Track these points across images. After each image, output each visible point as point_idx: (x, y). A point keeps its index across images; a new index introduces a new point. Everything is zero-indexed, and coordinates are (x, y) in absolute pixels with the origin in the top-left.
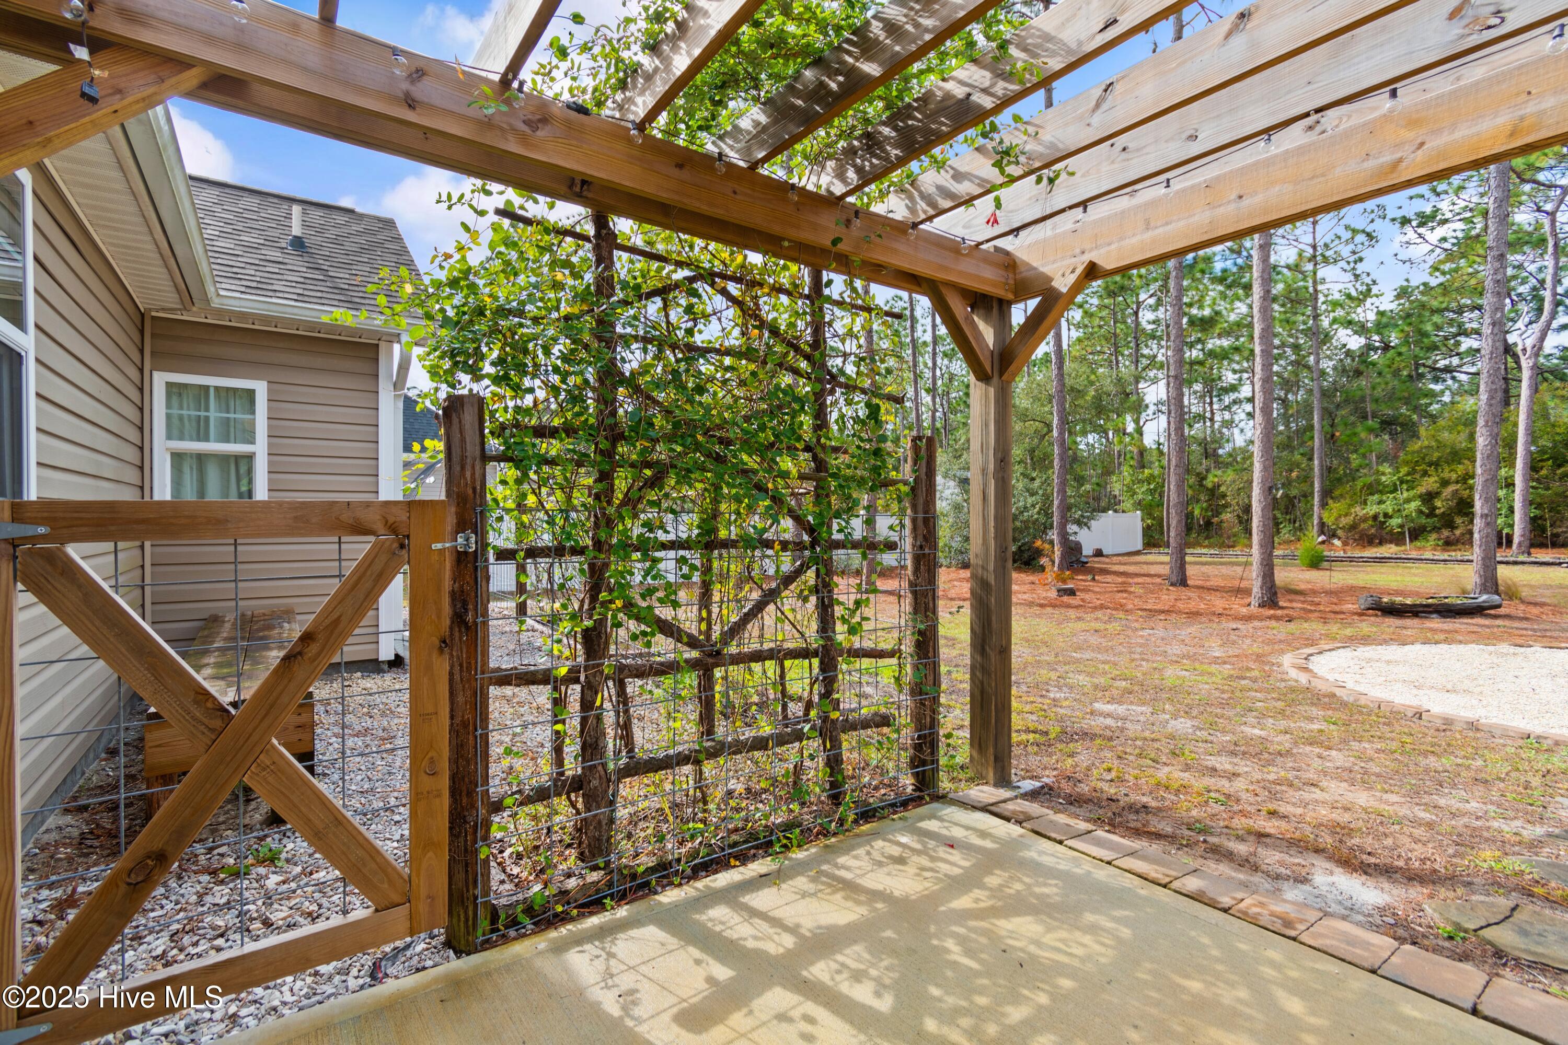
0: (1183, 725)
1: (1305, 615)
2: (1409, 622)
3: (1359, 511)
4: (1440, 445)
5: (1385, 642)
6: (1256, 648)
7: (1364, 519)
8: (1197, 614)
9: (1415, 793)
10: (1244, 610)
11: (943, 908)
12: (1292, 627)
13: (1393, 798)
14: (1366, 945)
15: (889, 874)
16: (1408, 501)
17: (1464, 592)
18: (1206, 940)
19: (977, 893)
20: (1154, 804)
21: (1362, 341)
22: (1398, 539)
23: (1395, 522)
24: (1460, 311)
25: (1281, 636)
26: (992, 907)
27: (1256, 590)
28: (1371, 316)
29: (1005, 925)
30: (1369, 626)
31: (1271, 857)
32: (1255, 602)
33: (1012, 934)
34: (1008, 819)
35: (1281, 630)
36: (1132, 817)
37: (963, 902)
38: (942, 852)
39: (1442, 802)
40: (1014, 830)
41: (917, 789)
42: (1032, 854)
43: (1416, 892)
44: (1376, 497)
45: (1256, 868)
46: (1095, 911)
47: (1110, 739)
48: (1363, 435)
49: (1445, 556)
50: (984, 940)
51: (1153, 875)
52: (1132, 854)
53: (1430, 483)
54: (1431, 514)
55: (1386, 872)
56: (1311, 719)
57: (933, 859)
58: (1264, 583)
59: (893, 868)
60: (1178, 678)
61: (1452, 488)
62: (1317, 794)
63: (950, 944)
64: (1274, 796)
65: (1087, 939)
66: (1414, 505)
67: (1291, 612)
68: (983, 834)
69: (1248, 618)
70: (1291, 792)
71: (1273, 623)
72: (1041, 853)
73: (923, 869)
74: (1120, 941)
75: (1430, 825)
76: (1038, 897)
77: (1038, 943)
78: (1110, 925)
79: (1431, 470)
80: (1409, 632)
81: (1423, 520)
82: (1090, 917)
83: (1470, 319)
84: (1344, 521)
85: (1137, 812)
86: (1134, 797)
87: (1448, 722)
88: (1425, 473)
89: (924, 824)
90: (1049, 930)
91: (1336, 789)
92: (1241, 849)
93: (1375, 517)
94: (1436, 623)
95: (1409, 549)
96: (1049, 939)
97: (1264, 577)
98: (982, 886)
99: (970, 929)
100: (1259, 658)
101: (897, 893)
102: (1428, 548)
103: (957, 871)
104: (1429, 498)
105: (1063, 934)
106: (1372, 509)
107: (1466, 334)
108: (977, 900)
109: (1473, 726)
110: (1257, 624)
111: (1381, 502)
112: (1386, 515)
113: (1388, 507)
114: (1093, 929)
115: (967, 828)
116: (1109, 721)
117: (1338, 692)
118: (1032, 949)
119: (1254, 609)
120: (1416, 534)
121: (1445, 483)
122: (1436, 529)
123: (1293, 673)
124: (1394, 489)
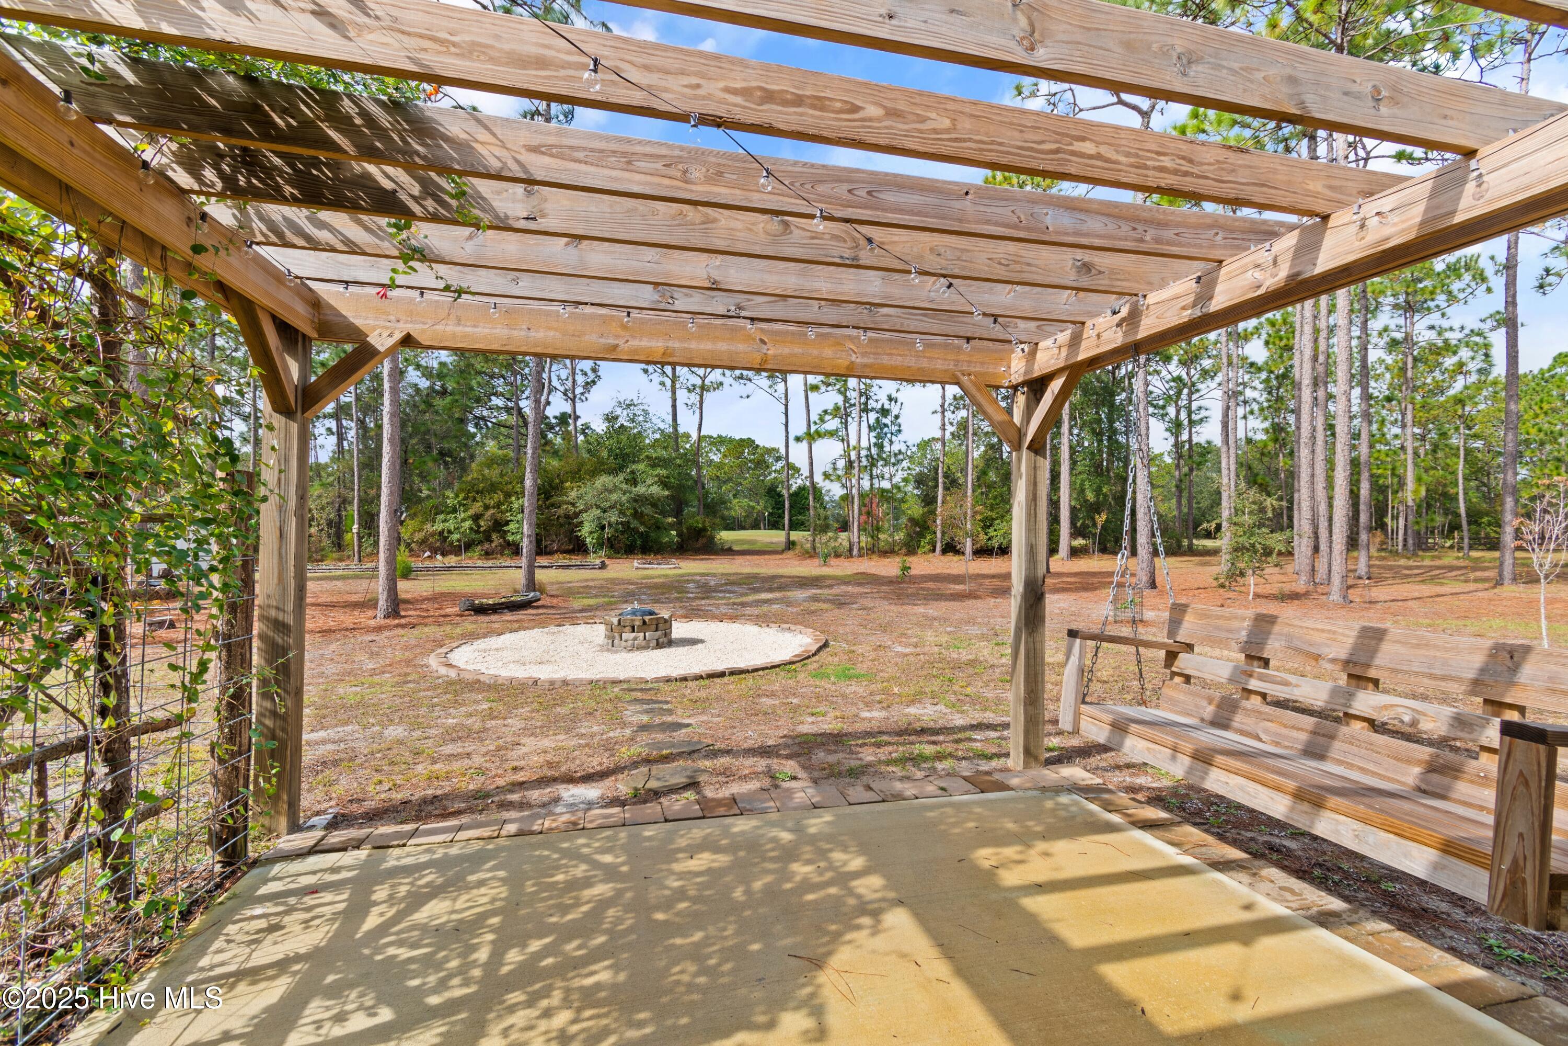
0: (395, 732)
1: (422, 622)
2: (495, 617)
3: (429, 527)
4: (484, 479)
5: (485, 636)
6: (399, 655)
7: (433, 534)
8: (330, 631)
9: (568, 731)
10: (372, 623)
11: (358, 936)
12: (416, 631)
13: (562, 737)
14: (611, 816)
15: (275, 943)
16: (463, 520)
17: (516, 591)
18: (546, 853)
19: (375, 910)
20: (439, 792)
21: (428, 383)
22: (457, 551)
23: (455, 537)
24: (492, 377)
25: (413, 642)
26: (399, 912)
27: (382, 603)
28: (435, 364)
29: (421, 915)
30: (471, 623)
31: (535, 795)
32: (380, 614)
33: (432, 918)
34: (344, 849)
35: (411, 636)
36: (430, 808)
37: (372, 921)
38: (309, 900)
39: (583, 731)
40: (362, 854)
41: (225, 864)
42: (391, 863)
43: (609, 782)
44: (442, 517)
45: (529, 806)
46: (473, 873)
47: (351, 760)
48: (430, 464)
49: (489, 563)
50: (416, 933)
51: (486, 834)
52: (460, 828)
53: (477, 507)
54: (477, 532)
55: (588, 778)
56: (477, 702)
57: (309, 909)
58: (389, 596)
59: (271, 938)
60: (356, 694)
61: (491, 511)
62: (524, 750)
63: (392, 951)
64: (504, 760)
65: (483, 890)
66: (468, 524)
67: (411, 620)
68: (334, 870)
69: (379, 629)
70: (510, 753)
71: (400, 631)
72: (398, 859)
73: (306, 922)
74: (504, 880)
75: (587, 745)
76: (427, 885)
77: (454, 912)
78: (489, 875)
79: (478, 497)
80: (496, 625)
81: (473, 536)
82: (472, 878)
83: (500, 385)
84: (418, 536)
85: (432, 803)
86: (418, 795)
87: (552, 683)
88: (474, 500)
89: (263, 891)
90: (455, 900)
91: (530, 744)
92: (515, 797)
93: (441, 533)
94: (508, 616)
95: (463, 559)
96: (459, 905)
97: (389, 591)
98: (376, 904)
99: (397, 933)
100: (408, 662)
101: (302, 951)
102: (473, 558)
103: (341, 906)
104: (476, 518)
105: (465, 897)
106: (439, 527)
107: (495, 394)
108: (382, 914)
109: (565, 683)
110: (387, 633)
111: (445, 521)
112: (450, 532)
113: (451, 525)
114: (481, 883)
115: (314, 873)
116: (330, 747)
117: (482, 678)
118: (454, 917)
119: (380, 621)
120: (469, 546)
121: (487, 507)
122: (480, 543)
123: (443, 671)
124: (454, 510)
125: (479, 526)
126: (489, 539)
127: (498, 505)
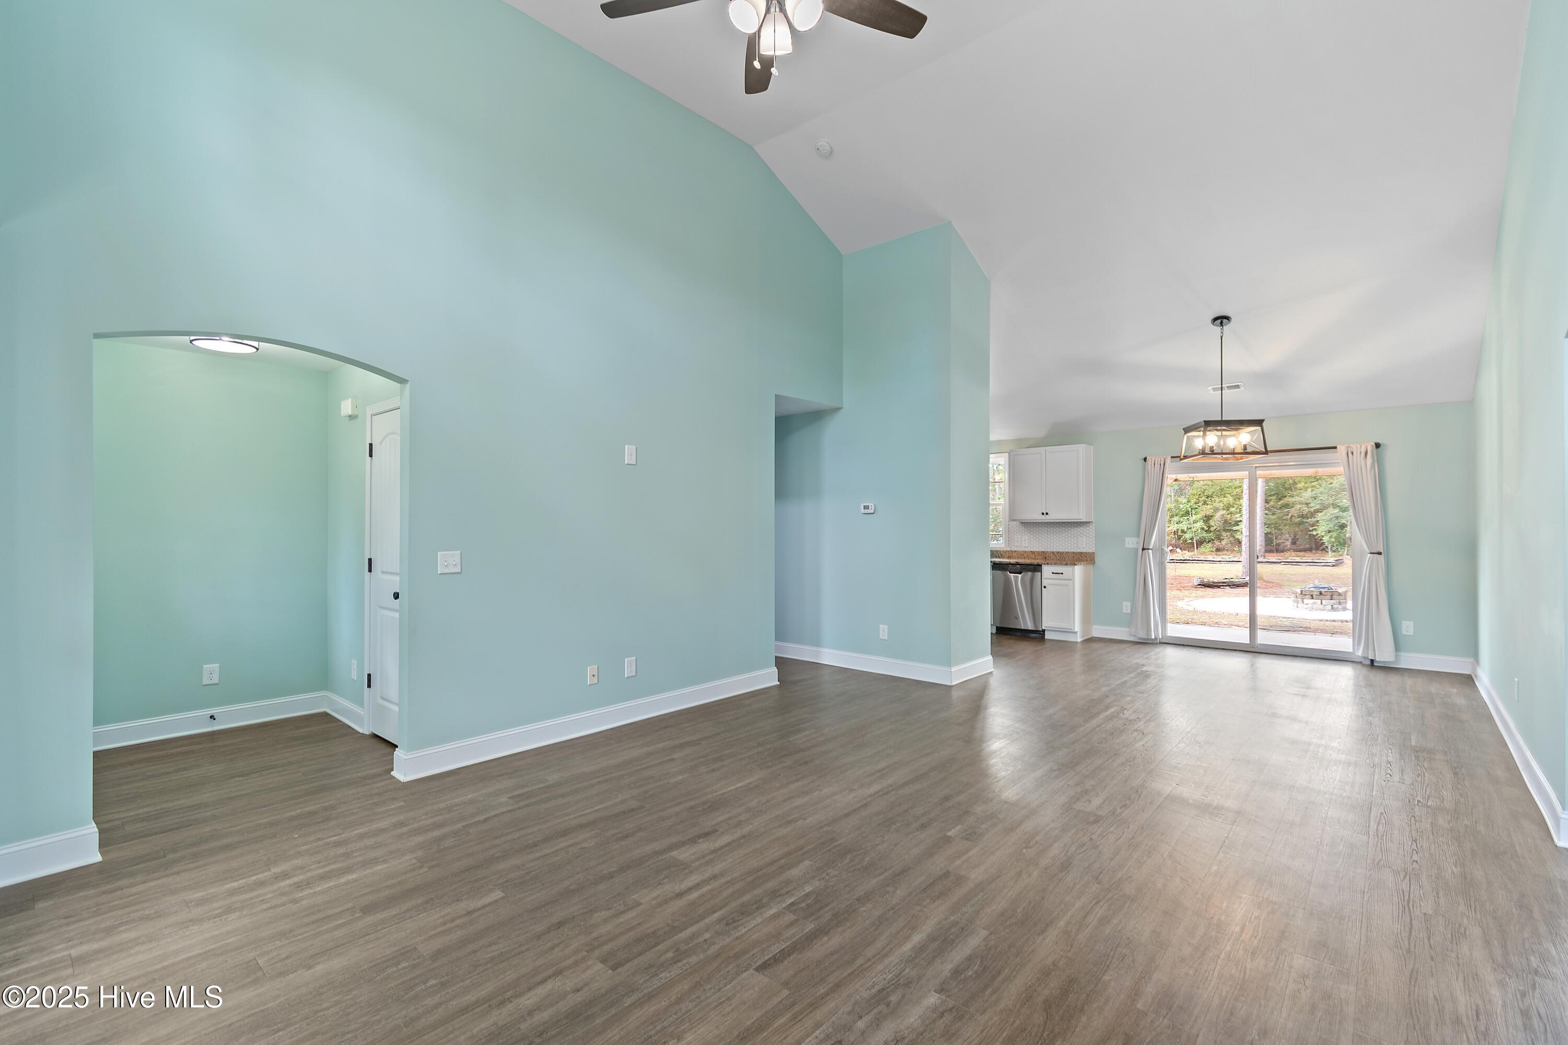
16: (1195, 522)
22: (1189, 547)
23: (1188, 536)
44: (1176, 519)
49: (1217, 558)
53: (1208, 510)
54: (1208, 531)
61: (1221, 513)
66: (1200, 524)
79: (1209, 501)
81: (1205, 535)
88: (1205, 503)
93: (1175, 533)
95: (1196, 554)
102: (1206, 553)
104: (1207, 519)
106: (1173, 527)
111: (1179, 523)
112: (1183, 531)
113: (1184, 526)
120: (1200, 543)
121: (1217, 510)
122: (1211, 541)
124: (1187, 513)
125: (1209, 527)
126: (1219, 538)
127: (1228, 507)
